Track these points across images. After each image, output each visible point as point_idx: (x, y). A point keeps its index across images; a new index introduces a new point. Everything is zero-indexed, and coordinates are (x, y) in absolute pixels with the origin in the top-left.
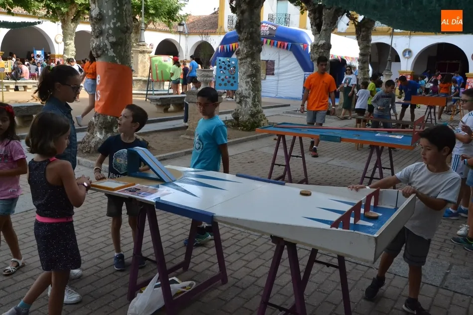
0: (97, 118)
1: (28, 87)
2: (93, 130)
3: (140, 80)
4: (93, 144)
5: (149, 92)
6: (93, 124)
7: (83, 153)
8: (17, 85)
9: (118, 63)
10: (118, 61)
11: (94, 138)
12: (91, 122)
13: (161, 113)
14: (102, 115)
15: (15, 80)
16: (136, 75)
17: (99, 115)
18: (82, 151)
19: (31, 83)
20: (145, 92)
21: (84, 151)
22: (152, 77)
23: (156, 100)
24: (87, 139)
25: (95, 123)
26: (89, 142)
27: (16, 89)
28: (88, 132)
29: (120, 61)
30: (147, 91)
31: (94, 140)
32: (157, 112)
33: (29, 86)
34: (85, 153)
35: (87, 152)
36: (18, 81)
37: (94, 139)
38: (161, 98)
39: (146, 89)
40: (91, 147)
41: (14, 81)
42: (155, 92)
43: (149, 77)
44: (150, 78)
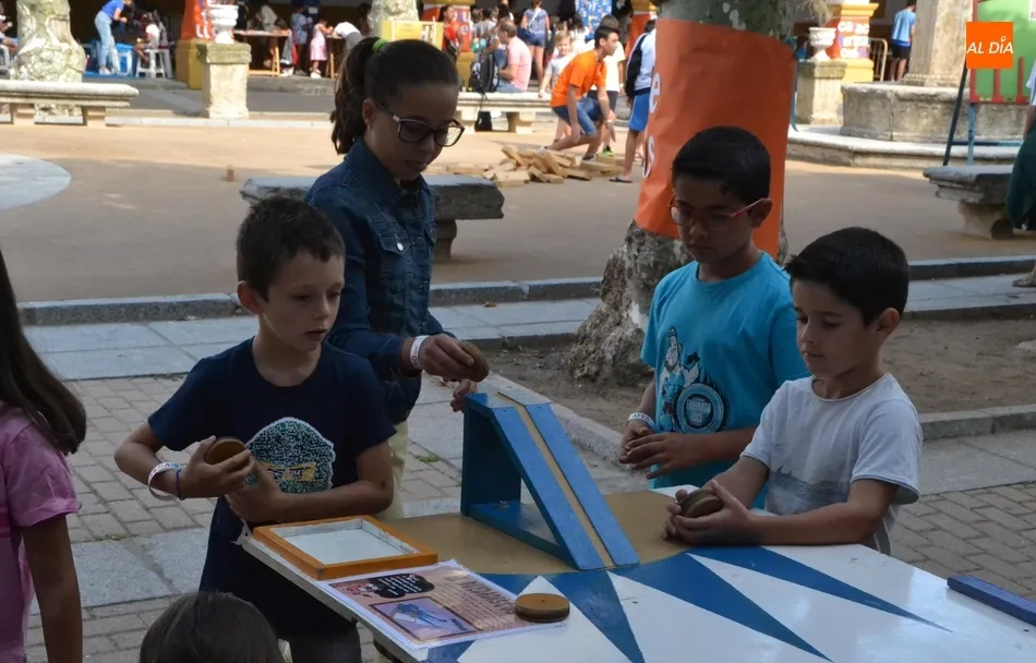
0: (634, 246)
1: (523, 118)
2: (621, 293)
3: (930, 99)
4: (612, 348)
5: (955, 150)
6: (621, 271)
7: (571, 381)
8: (485, 109)
9: (736, 25)
10: (734, 16)
11: (618, 324)
12: (615, 259)
13: (983, 238)
14: (651, 234)
15: (480, 90)
16: (918, 77)
17: (642, 234)
18: (572, 373)
19: (532, 104)
20: (941, 150)
21: (578, 373)
22: (972, 86)
23: (963, 183)
24: (596, 326)
25: (628, 264)
26: (599, 340)
27: (484, 124)
28: (603, 298)
29: (741, 18)
30: (951, 143)
31: (616, 333)
32: (965, 236)
33: (526, 114)
34: (579, 379)
35: (586, 376)
36: (489, 95)
37: (618, 329)
38: (981, 177)
39: (946, 136)
40: (601, 361)
41: (477, 95)
42: (978, 150)
43: (962, 88)
44: (967, 91)
